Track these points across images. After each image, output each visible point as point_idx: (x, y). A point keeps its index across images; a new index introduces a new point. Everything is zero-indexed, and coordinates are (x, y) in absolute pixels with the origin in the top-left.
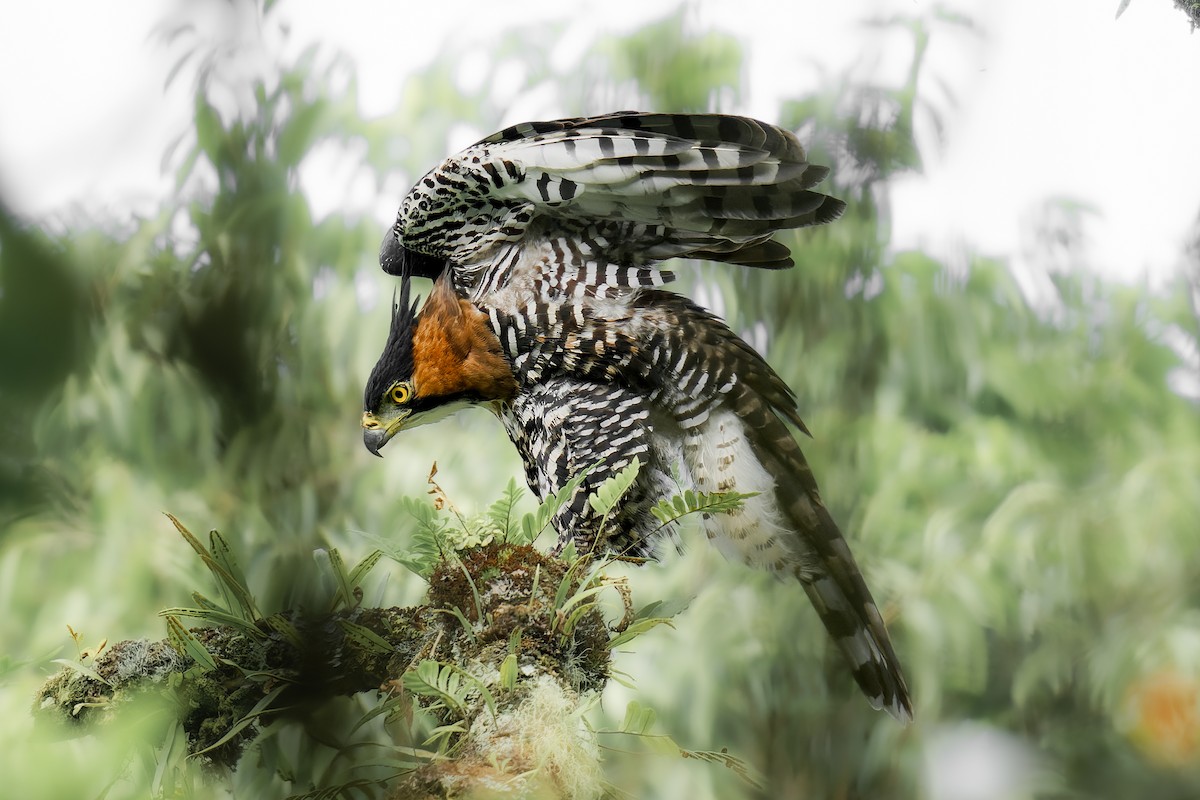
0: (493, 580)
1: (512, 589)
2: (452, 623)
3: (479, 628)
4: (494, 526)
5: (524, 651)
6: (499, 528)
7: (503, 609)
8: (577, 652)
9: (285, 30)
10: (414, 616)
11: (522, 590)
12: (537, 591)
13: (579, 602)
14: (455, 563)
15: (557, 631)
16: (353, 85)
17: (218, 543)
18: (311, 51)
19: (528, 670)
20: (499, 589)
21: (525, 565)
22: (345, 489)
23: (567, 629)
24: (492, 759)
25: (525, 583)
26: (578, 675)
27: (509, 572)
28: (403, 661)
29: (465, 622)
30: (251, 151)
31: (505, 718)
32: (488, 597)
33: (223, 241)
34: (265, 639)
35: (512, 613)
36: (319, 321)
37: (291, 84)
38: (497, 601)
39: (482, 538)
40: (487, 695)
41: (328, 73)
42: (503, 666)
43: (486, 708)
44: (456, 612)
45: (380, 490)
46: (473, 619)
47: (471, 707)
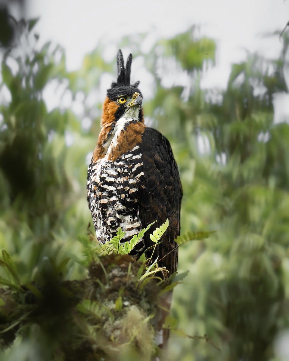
0: (113, 268)
1: (121, 272)
2: (96, 285)
3: (107, 287)
4: (113, 247)
5: (125, 296)
6: (115, 248)
7: (116, 280)
8: (146, 296)
9: (37, 37)
10: (82, 283)
11: (124, 272)
12: (129, 272)
13: (146, 277)
14: (98, 261)
15: (138, 288)
16: (63, 58)
17: (5, 255)
18: (47, 45)
19: (126, 303)
20: (115, 272)
21: (125, 262)
22: (60, 216)
23: (142, 287)
24: (112, 338)
25: (125, 269)
26: (147, 306)
27: (119, 265)
28: (78, 301)
29: (101, 285)
30: (24, 84)
31: (117, 322)
32: (111, 274)
33: (13, 119)
34: (24, 293)
35: (120, 281)
36: (51, 151)
37: (39, 57)
38: (114, 277)
39: (109, 252)
40: (110, 314)
41: (54, 53)
42: (117, 302)
43: (110, 319)
44: (98, 281)
45: (74, 216)
46: (105, 284)
47: (104, 318)
